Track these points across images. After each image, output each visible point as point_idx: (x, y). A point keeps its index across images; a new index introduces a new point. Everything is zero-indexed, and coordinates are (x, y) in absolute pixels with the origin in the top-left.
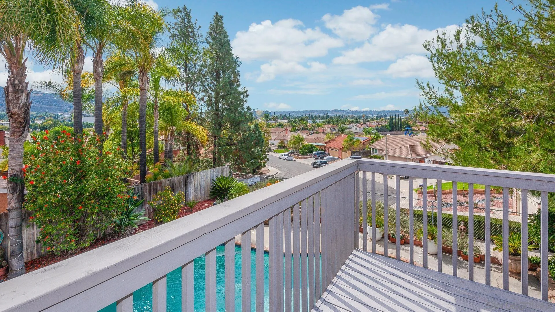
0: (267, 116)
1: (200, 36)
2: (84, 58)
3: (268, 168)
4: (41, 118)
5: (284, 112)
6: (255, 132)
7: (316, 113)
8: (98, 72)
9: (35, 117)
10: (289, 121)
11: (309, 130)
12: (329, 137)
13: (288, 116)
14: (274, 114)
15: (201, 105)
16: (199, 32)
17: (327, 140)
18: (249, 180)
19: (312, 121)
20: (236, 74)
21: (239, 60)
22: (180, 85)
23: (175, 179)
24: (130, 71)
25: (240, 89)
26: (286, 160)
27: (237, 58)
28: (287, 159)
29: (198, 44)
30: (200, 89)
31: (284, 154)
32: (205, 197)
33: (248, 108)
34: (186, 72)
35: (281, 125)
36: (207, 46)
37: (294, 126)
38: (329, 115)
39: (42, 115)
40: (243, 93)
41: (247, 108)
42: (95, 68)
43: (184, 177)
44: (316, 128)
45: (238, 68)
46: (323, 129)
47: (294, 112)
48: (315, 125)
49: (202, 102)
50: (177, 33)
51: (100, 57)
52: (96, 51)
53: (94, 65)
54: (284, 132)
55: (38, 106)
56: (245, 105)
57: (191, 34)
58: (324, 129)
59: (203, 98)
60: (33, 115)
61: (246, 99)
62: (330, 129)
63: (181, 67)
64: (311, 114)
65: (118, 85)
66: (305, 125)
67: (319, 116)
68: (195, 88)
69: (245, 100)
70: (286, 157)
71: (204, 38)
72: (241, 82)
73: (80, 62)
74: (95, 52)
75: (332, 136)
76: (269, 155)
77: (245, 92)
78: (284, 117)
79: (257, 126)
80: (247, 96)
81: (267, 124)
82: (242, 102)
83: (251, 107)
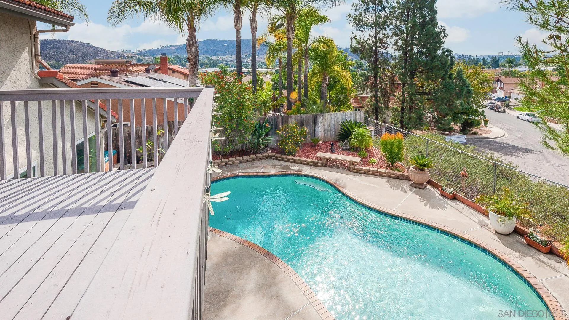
2: (241, 18)
3: (490, 129)
8: (253, 27)
18: (447, 137)
20: (434, 12)
22: (370, 30)
23: (305, 116)
25: (437, 29)
26: (529, 122)
28: (530, 120)
31: (525, 113)
32: (335, 137)
34: (376, 16)
40: (441, 32)
41: (447, 51)
43: (313, 115)
51: (255, 16)
53: (251, 22)
61: (444, 39)
68: (386, 32)
69: (442, 41)
70: (529, 118)
73: (239, 21)
76: (504, 112)
77: (443, 32)
79: (460, 72)
80: (445, 36)
81: (510, 71)
82: (440, 42)
83: (451, 50)
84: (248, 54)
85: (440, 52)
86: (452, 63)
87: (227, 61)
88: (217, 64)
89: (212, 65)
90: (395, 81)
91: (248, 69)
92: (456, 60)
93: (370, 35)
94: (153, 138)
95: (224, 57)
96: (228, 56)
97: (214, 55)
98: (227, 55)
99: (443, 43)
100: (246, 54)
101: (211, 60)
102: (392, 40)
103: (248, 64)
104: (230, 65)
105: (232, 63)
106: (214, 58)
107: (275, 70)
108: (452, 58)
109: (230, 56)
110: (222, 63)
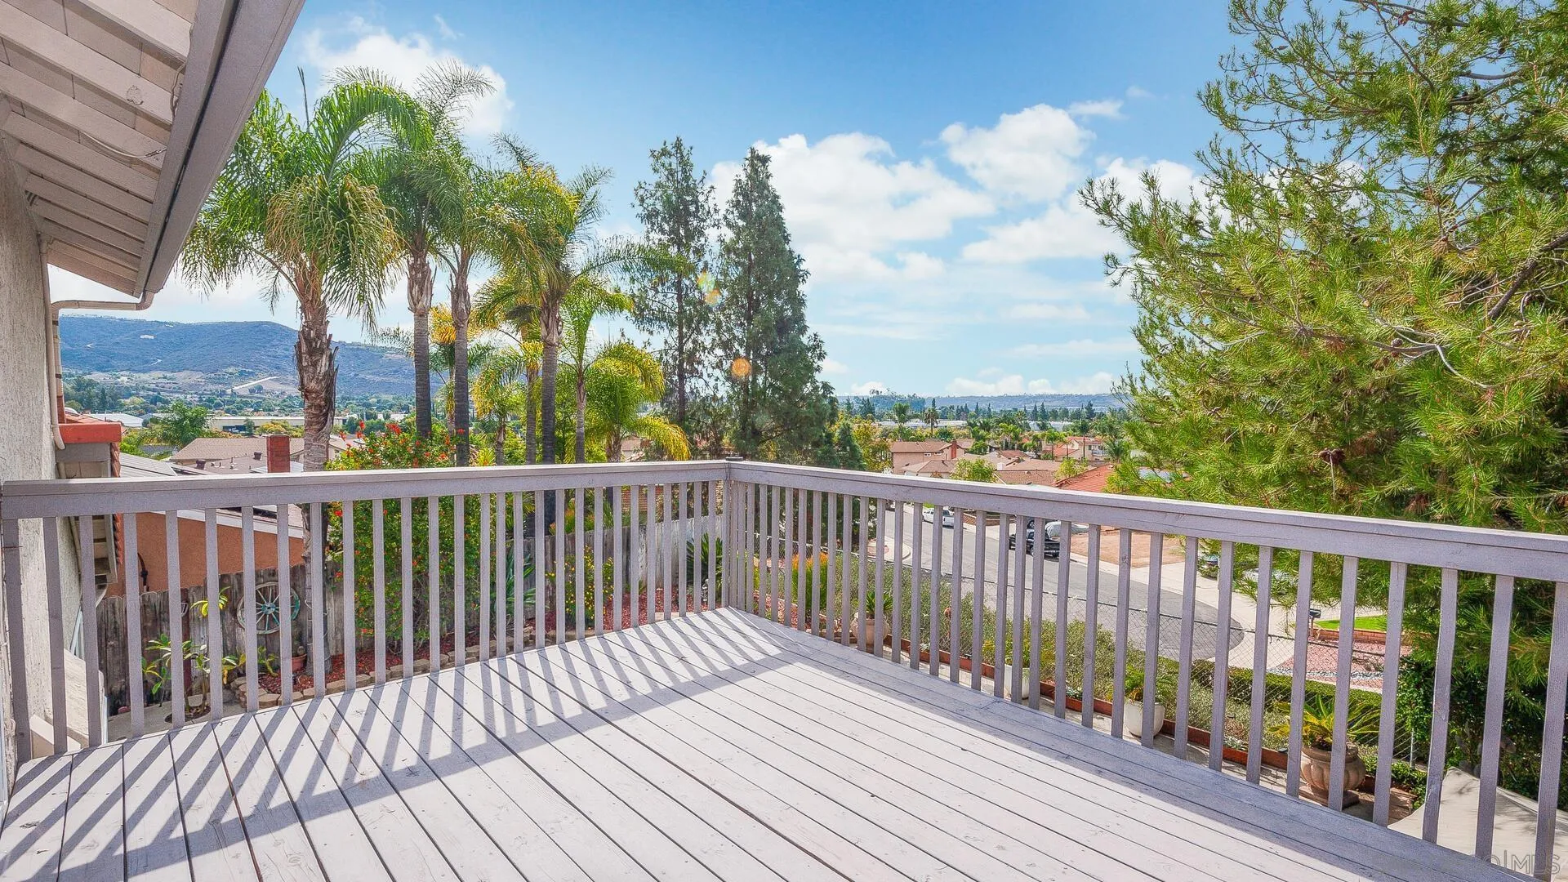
0: (868, 409)
1: (712, 211)
2: (432, 284)
4: (403, 409)
5: (963, 399)
6: (844, 449)
7: (1060, 403)
8: (460, 309)
9: (391, 407)
10: (970, 424)
11: (1025, 451)
12: (1070, 469)
13: (972, 411)
14: (934, 405)
15: (716, 380)
16: (711, 203)
17: (1062, 478)
19: (1038, 425)
20: (798, 302)
21: (803, 266)
22: (667, 331)
24: (525, 307)
25: (805, 340)
27: (800, 261)
29: (706, 232)
30: (714, 340)
33: (826, 386)
34: (679, 299)
35: (945, 434)
36: (729, 235)
37: (983, 438)
38: (1097, 409)
39: (405, 402)
40: (814, 348)
41: (823, 387)
42: (455, 303)
44: (1045, 445)
45: (802, 288)
46: (1065, 447)
47: (993, 398)
48: (1043, 436)
49: (717, 372)
50: (659, 206)
51: (464, 281)
52: (457, 269)
53: (453, 297)
54: (948, 452)
55: (396, 380)
56: (819, 377)
57: (692, 208)
58: (1069, 447)
59: (721, 361)
60: (387, 401)
61: (820, 363)
62: (1087, 448)
63: (668, 288)
64: (1039, 405)
65: (519, 337)
66: (1012, 434)
67: (1066, 412)
68: (700, 339)
69: (815, 365)
71: (722, 212)
72: (809, 321)
73: (424, 292)
74: (454, 271)
75: (1078, 468)
77: (819, 346)
78: (961, 413)
79: (846, 431)
80: (821, 356)
81: (901, 429)
82: (810, 369)
83: (832, 385)
84: (240, 369)
85: (807, 389)
86: (834, 414)
87: (154, 390)
88: (115, 397)
89: (96, 401)
90: (722, 450)
91: (244, 418)
92: (842, 409)
93: (666, 342)
94: (168, 629)
95: (144, 377)
96: (160, 374)
97: (101, 369)
98: (156, 369)
99: (818, 369)
100: (230, 370)
101: (91, 384)
102: (712, 358)
103: (238, 399)
104: (167, 402)
105: (177, 395)
106: (98, 377)
107: (344, 421)
108: (833, 401)
109: (169, 375)
110: (137, 395)
